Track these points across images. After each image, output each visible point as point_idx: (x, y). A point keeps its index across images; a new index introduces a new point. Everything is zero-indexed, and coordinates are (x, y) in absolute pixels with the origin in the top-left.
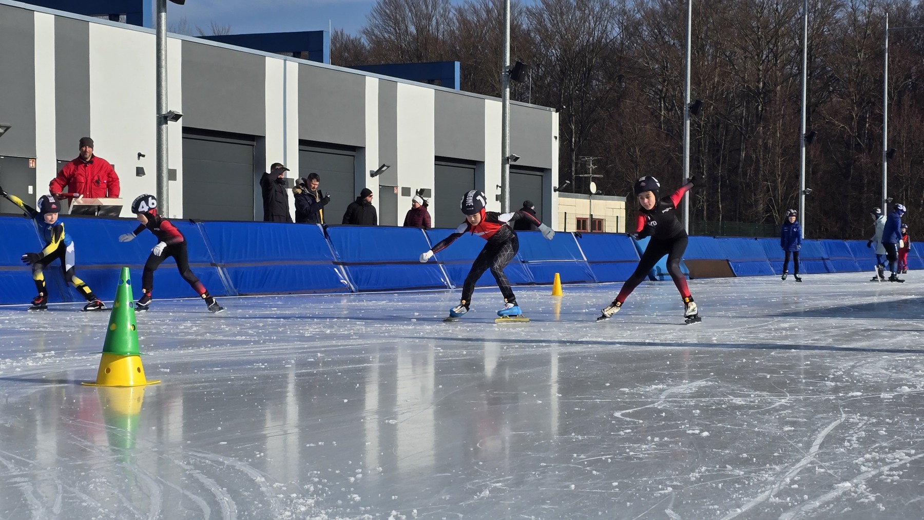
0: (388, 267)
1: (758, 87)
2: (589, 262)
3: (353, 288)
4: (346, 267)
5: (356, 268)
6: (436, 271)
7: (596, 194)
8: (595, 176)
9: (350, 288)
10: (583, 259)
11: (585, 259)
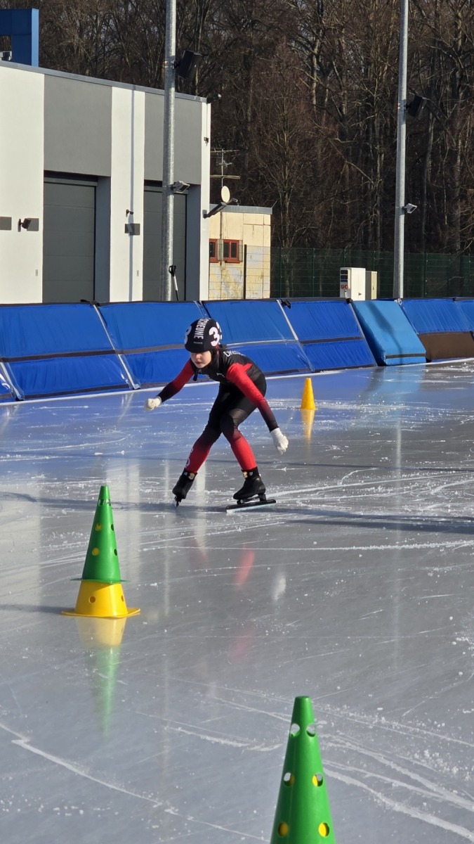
0: (57, 362)
1: (455, 44)
2: (301, 342)
3: (18, 394)
4: (8, 364)
5: (19, 366)
6: (114, 364)
7: (232, 203)
8: (229, 177)
9: (14, 394)
10: (293, 338)
11: (297, 338)
